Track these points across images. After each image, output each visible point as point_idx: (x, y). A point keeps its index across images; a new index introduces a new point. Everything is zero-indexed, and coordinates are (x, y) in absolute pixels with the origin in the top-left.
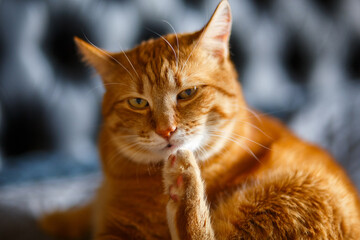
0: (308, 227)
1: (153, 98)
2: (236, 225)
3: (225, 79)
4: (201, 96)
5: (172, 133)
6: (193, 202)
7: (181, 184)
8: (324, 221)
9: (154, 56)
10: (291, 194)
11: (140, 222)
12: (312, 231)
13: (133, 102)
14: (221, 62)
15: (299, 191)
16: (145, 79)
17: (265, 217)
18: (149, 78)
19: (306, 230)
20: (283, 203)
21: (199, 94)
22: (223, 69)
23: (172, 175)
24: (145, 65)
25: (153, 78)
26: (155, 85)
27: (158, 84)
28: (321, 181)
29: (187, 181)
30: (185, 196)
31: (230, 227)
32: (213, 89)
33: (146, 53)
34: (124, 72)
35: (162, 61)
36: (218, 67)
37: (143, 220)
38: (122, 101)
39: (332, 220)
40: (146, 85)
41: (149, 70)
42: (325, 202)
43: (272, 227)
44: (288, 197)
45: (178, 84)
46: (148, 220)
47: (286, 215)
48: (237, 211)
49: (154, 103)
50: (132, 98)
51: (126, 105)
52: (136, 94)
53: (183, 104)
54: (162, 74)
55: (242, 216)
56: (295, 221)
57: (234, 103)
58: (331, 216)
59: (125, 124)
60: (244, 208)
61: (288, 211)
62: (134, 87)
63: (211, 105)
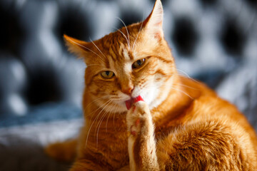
0: (215, 158)
1: (117, 70)
2: (171, 156)
3: (163, 51)
4: (148, 63)
5: (132, 90)
6: (146, 137)
7: (139, 124)
8: (227, 154)
9: (113, 43)
10: (205, 137)
11: (104, 151)
12: (219, 161)
13: (104, 74)
14: (160, 41)
15: (211, 135)
16: (110, 58)
17: (188, 152)
18: (113, 57)
19: (214, 160)
20: (200, 142)
21: (147, 63)
22: (161, 45)
23: (133, 118)
24: (108, 49)
25: (115, 57)
26: (117, 61)
27: (119, 60)
28: (226, 128)
29: (142, 123)
30: (141, 132)
31: (167, 156)
32: (156, 59)
33: (108, 41)
34: (96, 56)
35: (119, 44)
36: (157, 44)
37: (106, 150)
38: (97, 75)
39: (232, 153)
40: (111, 62)
41: (111, 52)
42: (228, 142)
43: (192, 158)
44: (203, 139)
45: (131, 58)
46: (110, 150)
47: (201, 150)
48: (171, 147)
49: (118, 73)
50: (103, 71)
51: (100, 77)
52: (105, 69)
53: (137, 71)
54: (120, 53)
55: (175, 151)
56: (207, 154)
57: (171, 67)
58: (232, 150)
59: (101, 89)
60: (176, 146)
61: (202, 147)
62: (103, 64)
63: (156, 69)
